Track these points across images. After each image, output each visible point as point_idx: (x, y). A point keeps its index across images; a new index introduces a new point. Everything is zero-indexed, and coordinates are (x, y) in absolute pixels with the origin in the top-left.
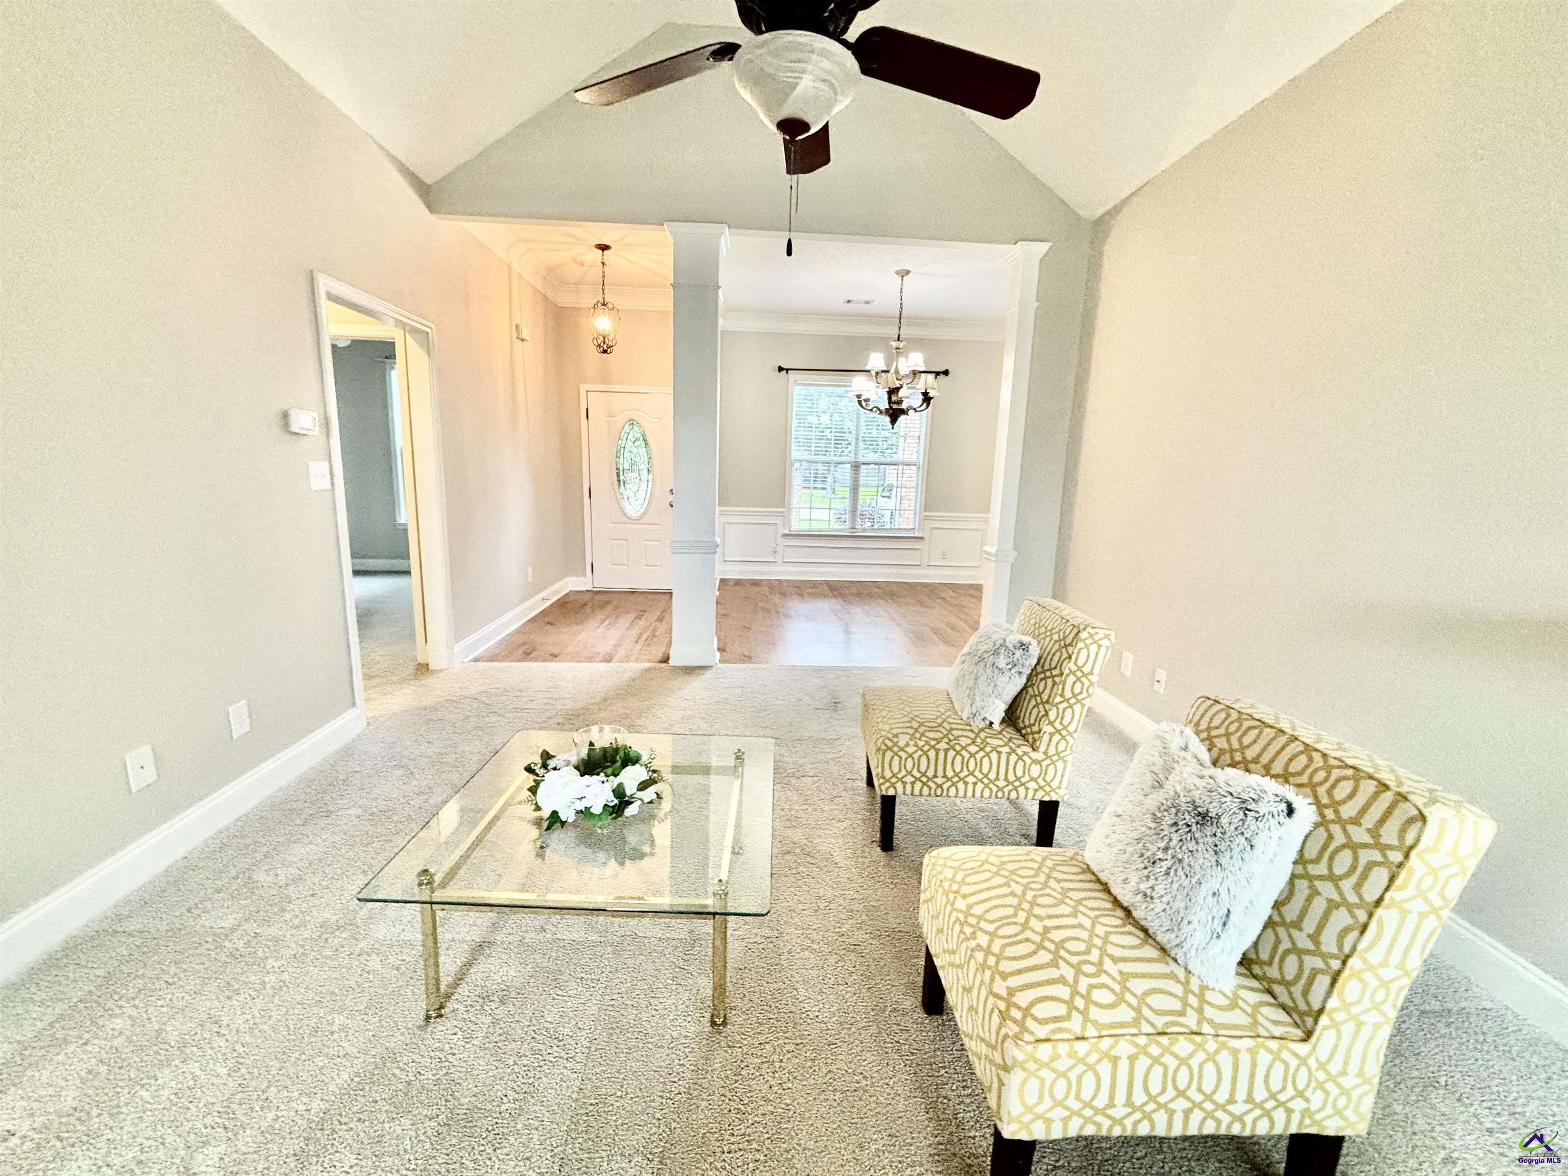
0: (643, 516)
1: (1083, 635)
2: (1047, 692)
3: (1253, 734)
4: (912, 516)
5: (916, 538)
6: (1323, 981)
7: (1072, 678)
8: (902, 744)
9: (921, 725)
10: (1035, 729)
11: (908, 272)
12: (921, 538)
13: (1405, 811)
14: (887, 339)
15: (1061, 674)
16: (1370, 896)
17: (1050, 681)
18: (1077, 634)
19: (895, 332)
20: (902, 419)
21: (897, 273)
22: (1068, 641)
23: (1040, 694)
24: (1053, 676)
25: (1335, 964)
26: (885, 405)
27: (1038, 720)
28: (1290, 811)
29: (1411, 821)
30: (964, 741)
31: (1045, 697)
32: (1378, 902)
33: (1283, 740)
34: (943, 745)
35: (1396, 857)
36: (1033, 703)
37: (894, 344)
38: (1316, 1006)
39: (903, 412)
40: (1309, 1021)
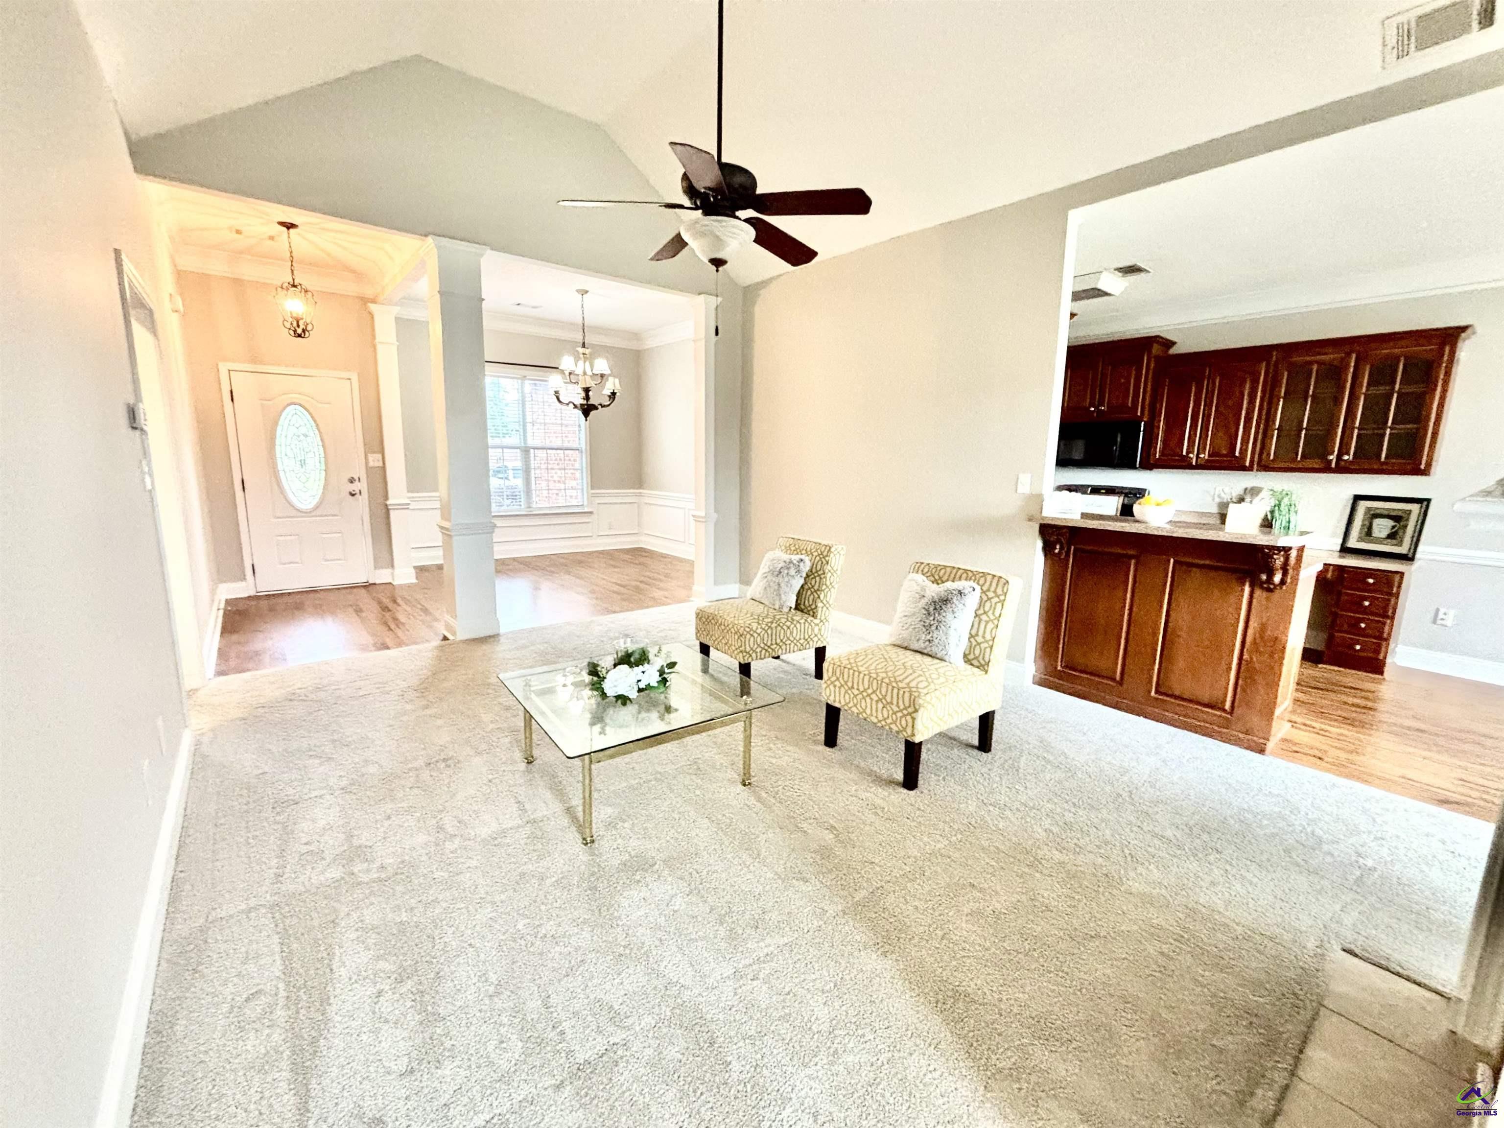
0: (317, 507)
1: (832, 550)
2: (817, 584)
3: (943, 571)
4: (580, 494)
5: (585, 513)
6: (988, 650)
7: (829, 574)
8: (754, 629)
9: (759, 616)
10: (813, 607)
11: (587, 292)
12: (591, 513)
13: (1002, 581)
14: (574, 343)
15: (824, 573)
16: (997, 614)
17: (818, 579)
18: (829, 550)
19: (580, 338)
20: (593, 413)
21: (578, 291)
22: (825, 554)
23: (813, 587)
24: (819, 575)
25: (991, 643)
26: (579, 400)
27: (814, 601)
28: (974, 590)
29: (1005, 584)
30: (783, 620)
31: (816, 587)
32: (1000, 616)
33: (955, 571)
34: (774, 625)
35: (1002, 598)
36: (809, 592)
37: (581, 350)
38: (987, 660)
39: (594, 407)
40: (986, 667)
